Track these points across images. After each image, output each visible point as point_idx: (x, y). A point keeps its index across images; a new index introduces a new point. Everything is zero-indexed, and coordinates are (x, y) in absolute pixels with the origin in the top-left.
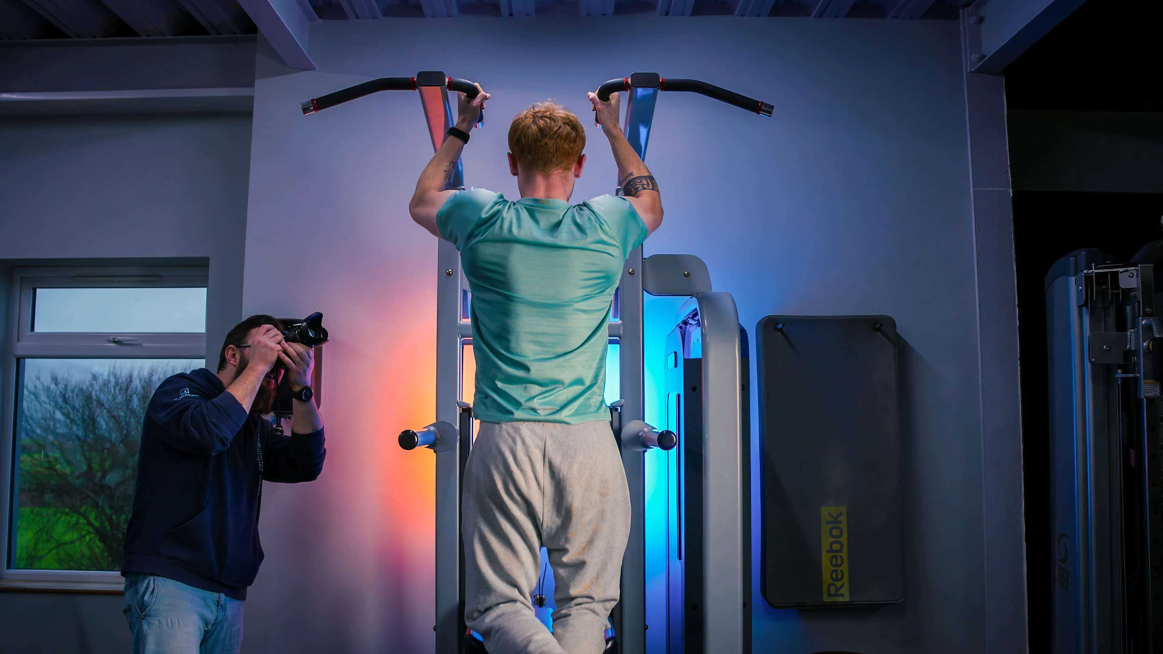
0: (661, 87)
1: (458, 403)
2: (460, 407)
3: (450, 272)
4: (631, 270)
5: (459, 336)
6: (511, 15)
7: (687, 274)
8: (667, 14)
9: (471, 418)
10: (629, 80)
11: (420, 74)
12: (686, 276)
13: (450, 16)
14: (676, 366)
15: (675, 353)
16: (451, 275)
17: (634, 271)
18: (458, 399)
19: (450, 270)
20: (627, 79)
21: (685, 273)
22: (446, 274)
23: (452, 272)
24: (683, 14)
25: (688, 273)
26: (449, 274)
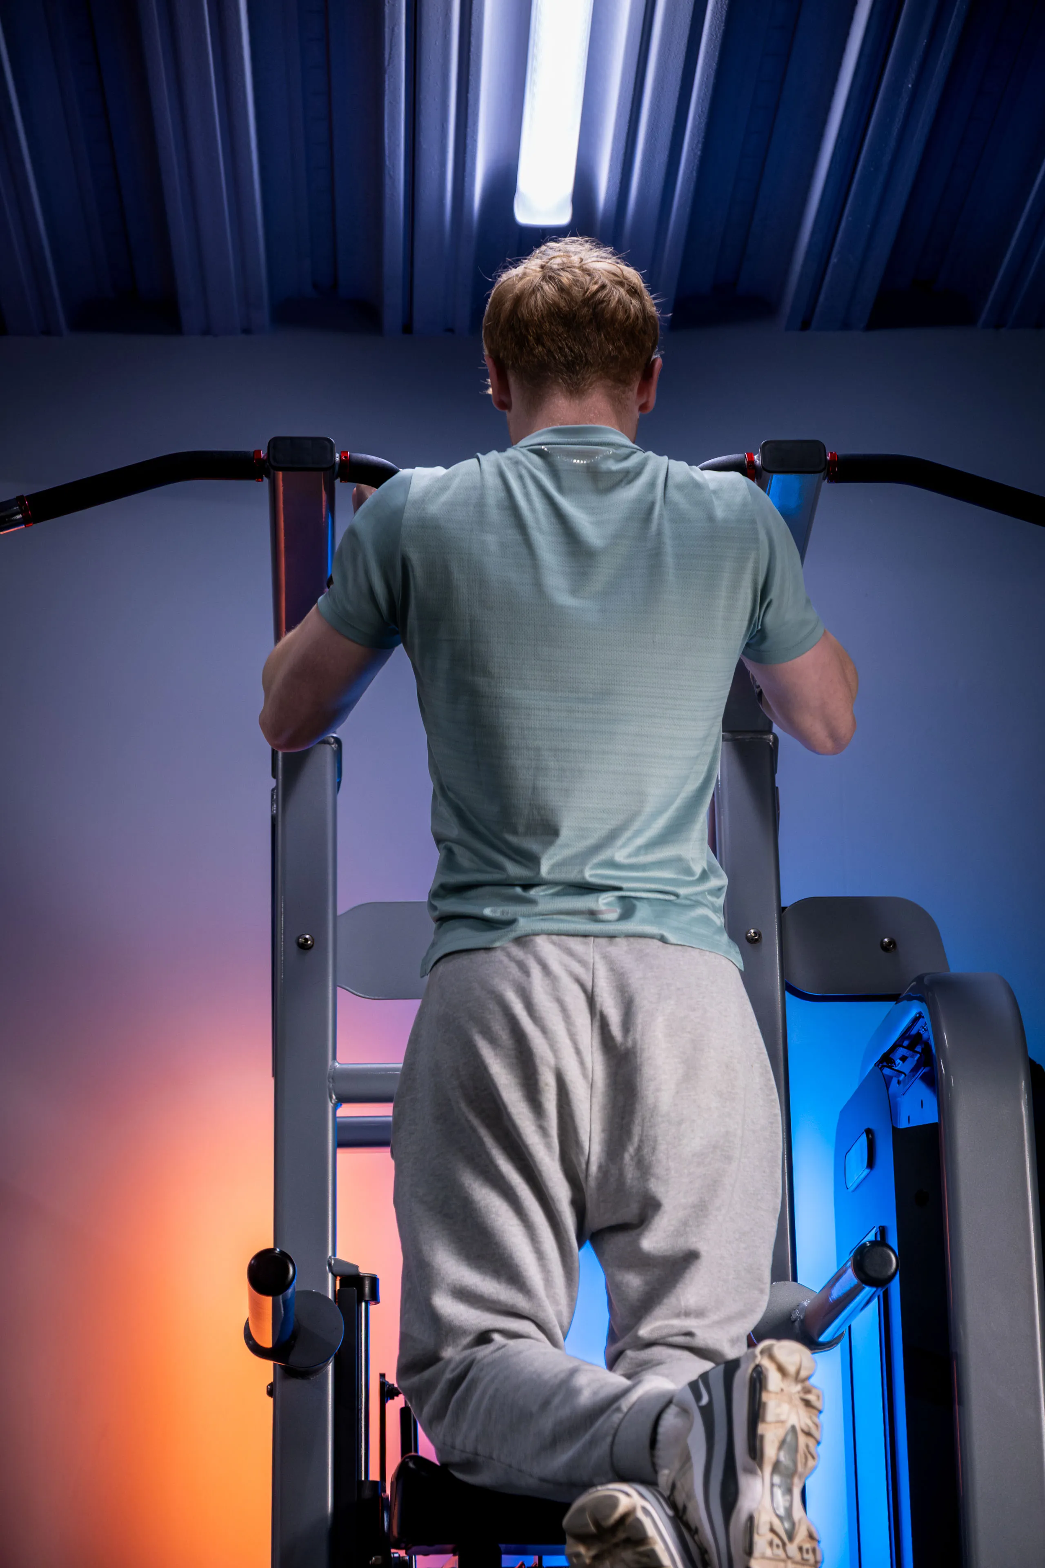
0: (828, 474)
1: (330, 1265)
2: (335, 1276)
3: (307, 940)
4: (752, 931)
5: (331, 1098)
6: (407, 328)
7: (890, 943)
8: (805, 325)
9: (363, 1304)
10: (756, 457)
11: (275, 443)
12: (885, 948)
13: (247, 331)
14: (871, 1164)
15: (869, 1132)
16: (311, 947)
17: (760, 935)
18: (330, 1254)
19: (307, 936)
20: (751, 456)
21: (882, 942)
22: (295, 946)
23: (313, 941)
24: (846, 325)
25: (892, 942)
26: (304, 947)
